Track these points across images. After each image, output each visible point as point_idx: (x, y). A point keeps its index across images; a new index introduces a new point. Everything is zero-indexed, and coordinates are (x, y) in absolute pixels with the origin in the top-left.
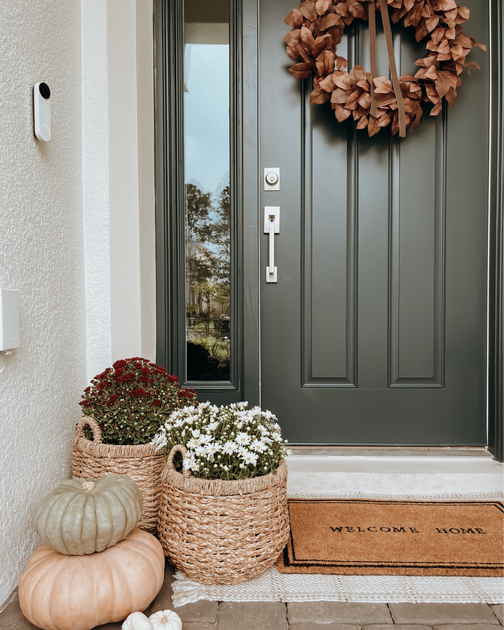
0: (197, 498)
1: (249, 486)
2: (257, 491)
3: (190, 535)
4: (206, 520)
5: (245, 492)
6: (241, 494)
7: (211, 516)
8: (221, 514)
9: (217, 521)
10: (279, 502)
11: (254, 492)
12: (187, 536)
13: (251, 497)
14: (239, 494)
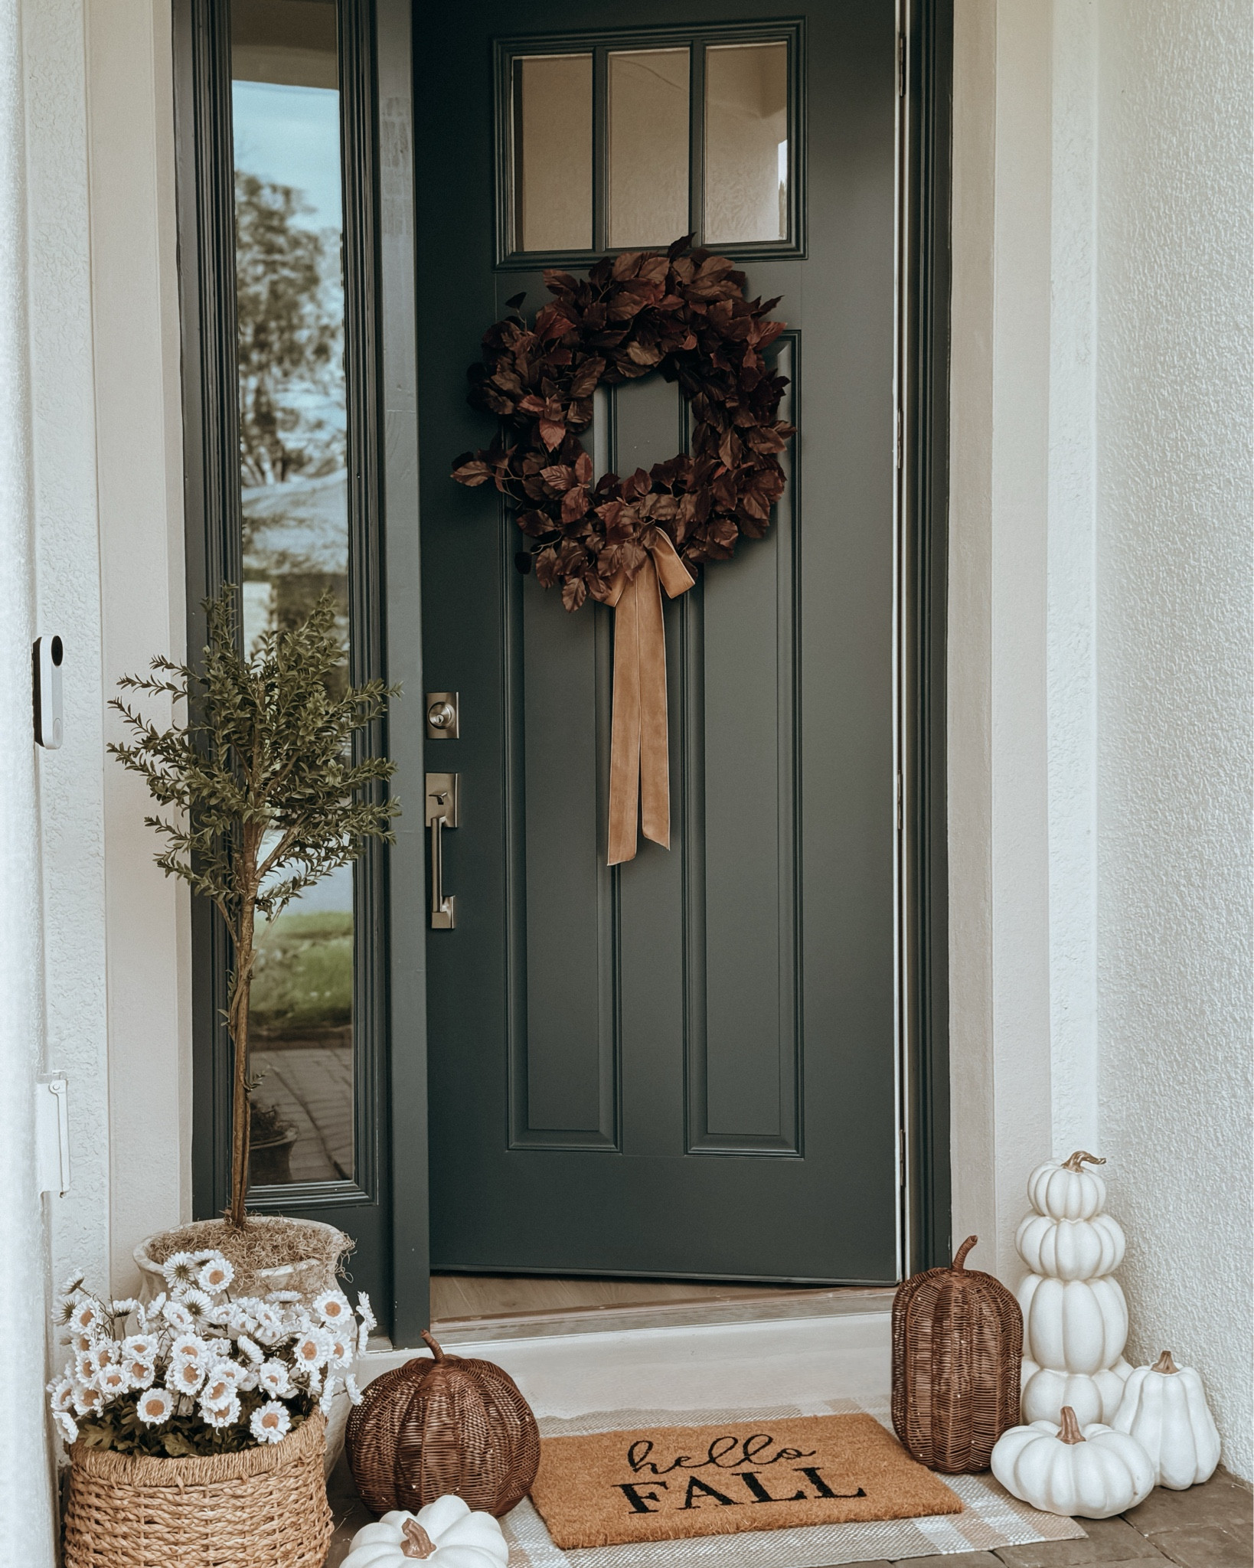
0: (106, 1488)
1: (197, 1471)
2: (215, 1482)
3: (98, 1556)
4: (123, 1529)
5: (189, 1483)
6: (181, 1485)
7: (129, 1523)
8: (147, 1519)
9: (139, 1533)
10: (275, 1505)
11: (208, 1481)
12: (93, 1557)
13: (204, 1491)
14: (177, 1486)
